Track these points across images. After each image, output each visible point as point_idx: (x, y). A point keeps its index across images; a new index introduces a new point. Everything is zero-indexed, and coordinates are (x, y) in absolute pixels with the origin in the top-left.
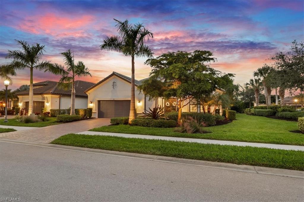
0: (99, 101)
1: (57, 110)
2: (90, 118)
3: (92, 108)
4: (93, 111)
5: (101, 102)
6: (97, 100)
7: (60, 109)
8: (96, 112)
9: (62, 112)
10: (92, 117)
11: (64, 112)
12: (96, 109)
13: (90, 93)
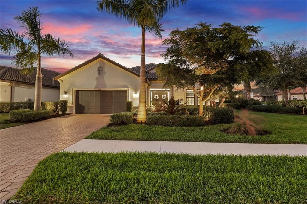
0: (77, 92)
1: (8, 103)
2: (64, 114)
3: (67, 101)
4: (68, 105)
5: (80, 92)
6: (74, 90)
7: (12, 102)
8: (73, 105)
9: (15, 105)
10: (68, 112)
11: (19, 106)
12: (73, 101)
13: (63, 81)
